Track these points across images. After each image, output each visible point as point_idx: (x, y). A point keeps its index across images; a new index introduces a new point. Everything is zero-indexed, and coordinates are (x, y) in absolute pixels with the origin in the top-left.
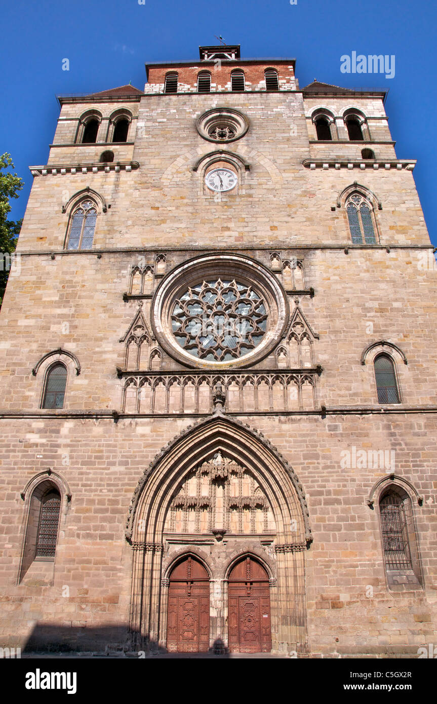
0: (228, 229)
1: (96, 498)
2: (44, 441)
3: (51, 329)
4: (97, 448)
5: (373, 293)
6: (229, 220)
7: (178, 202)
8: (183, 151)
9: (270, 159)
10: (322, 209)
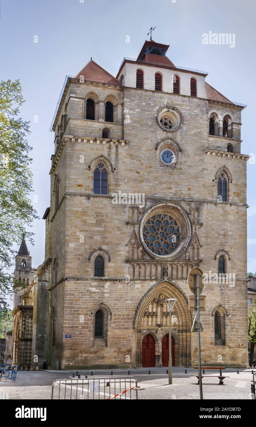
0: (171, 188)
1: (122, 314)
2: (98, 291)
3: (94, 238)
4: (120, 294)
5: (223, 227)
6: (171, 183)
7: (149, 169)
8: (150, 135)
9: (190, 146)
10: (209, 180)
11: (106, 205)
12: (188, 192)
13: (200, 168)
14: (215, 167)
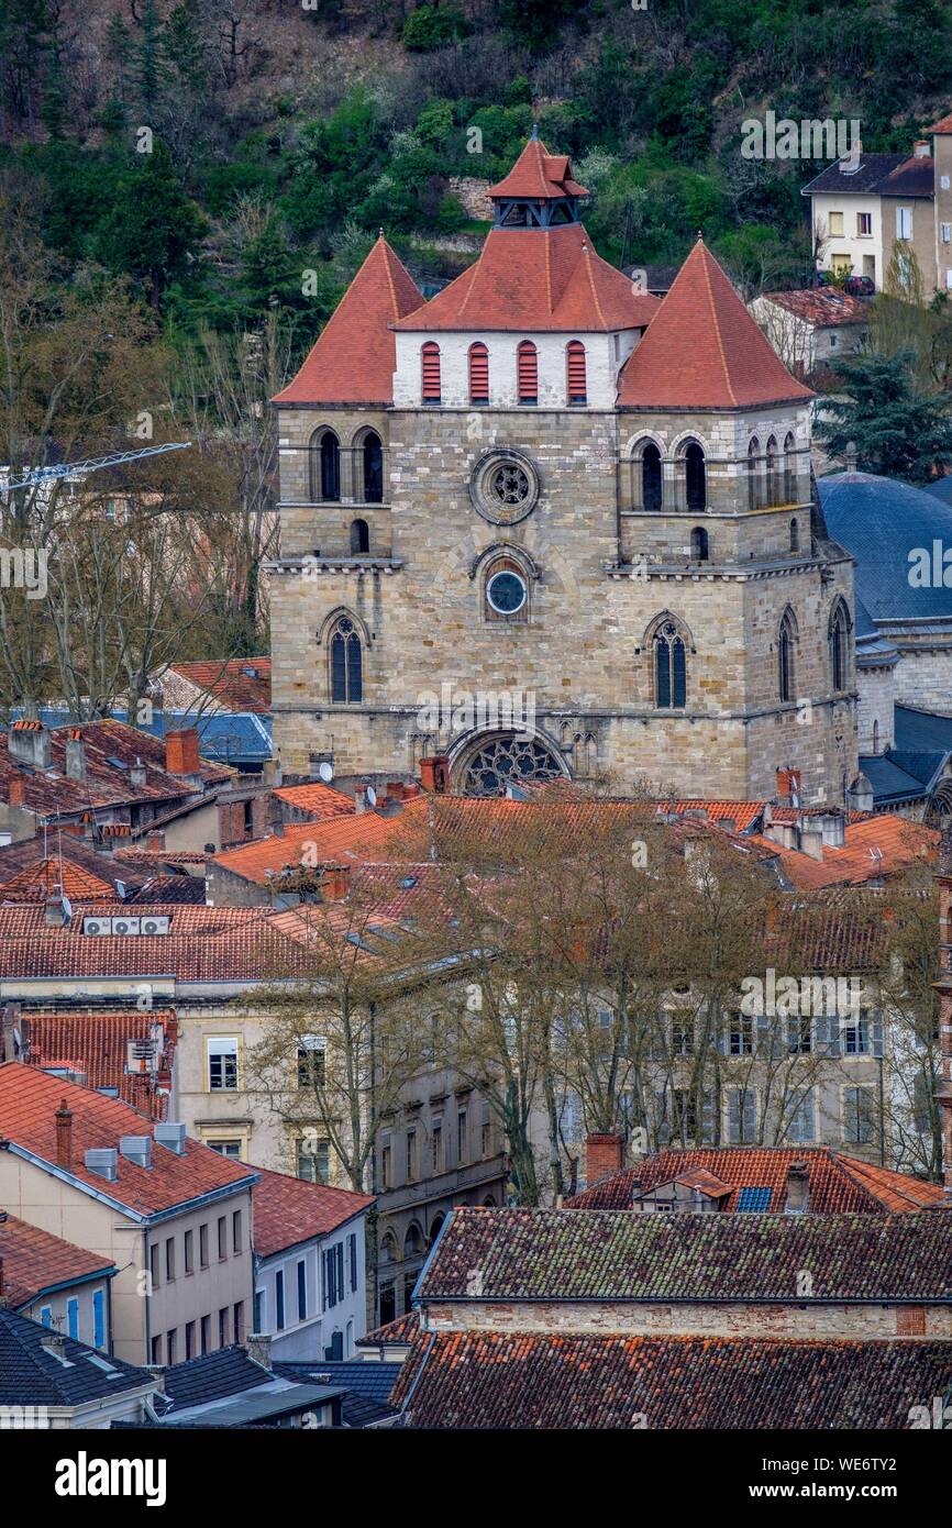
0: (514, 681)
6: (514, 668)
7: (455, 633)
8: (454, 537)
9: (565, 560)
10: (624, 652)
11: (355, 732)
12: (562, 690)
13: (596, 619)
14: (640, 613)
